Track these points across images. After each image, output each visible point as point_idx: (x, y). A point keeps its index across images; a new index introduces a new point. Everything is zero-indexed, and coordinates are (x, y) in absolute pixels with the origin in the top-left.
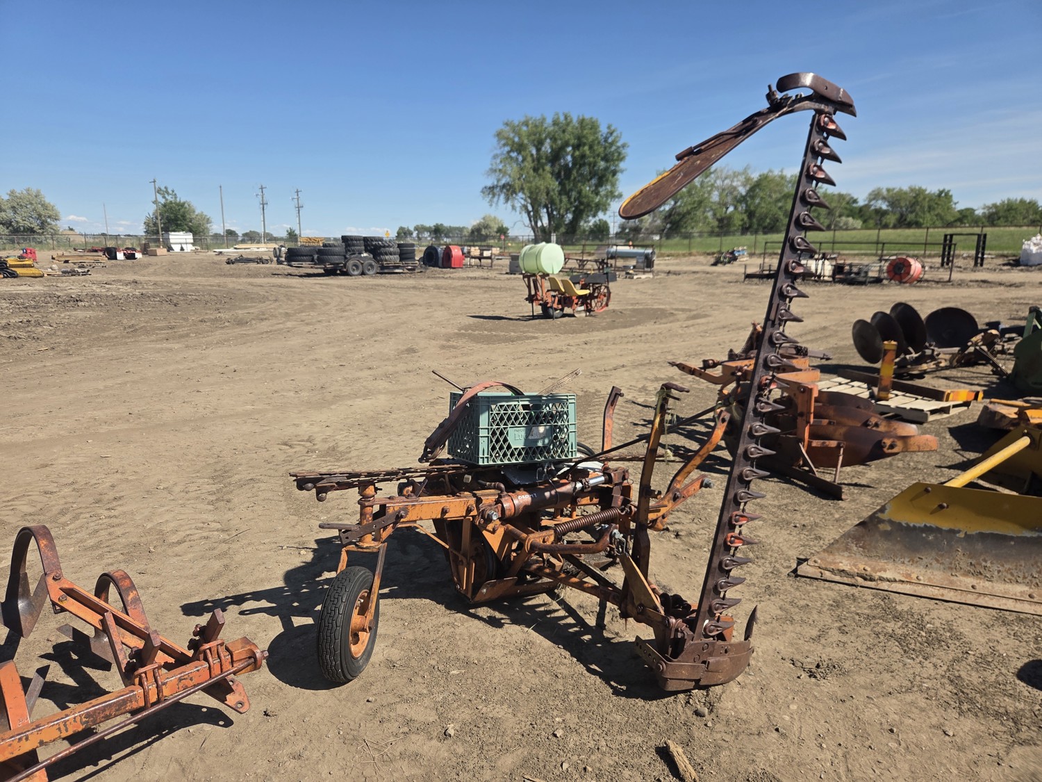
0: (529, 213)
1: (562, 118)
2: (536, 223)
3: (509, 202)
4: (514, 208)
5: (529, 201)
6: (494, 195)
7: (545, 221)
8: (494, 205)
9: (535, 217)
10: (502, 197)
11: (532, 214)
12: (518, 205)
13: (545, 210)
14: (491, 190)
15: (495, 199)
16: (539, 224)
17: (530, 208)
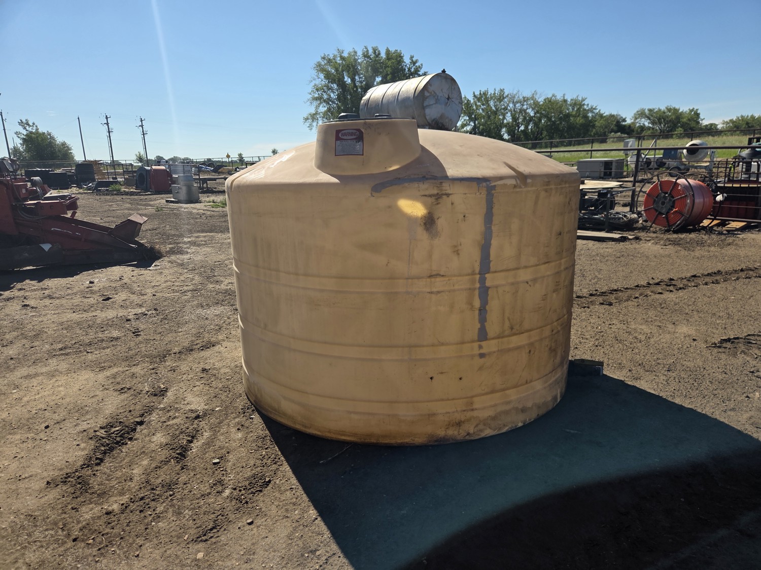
1: (371, 51)
14: (311, 117)
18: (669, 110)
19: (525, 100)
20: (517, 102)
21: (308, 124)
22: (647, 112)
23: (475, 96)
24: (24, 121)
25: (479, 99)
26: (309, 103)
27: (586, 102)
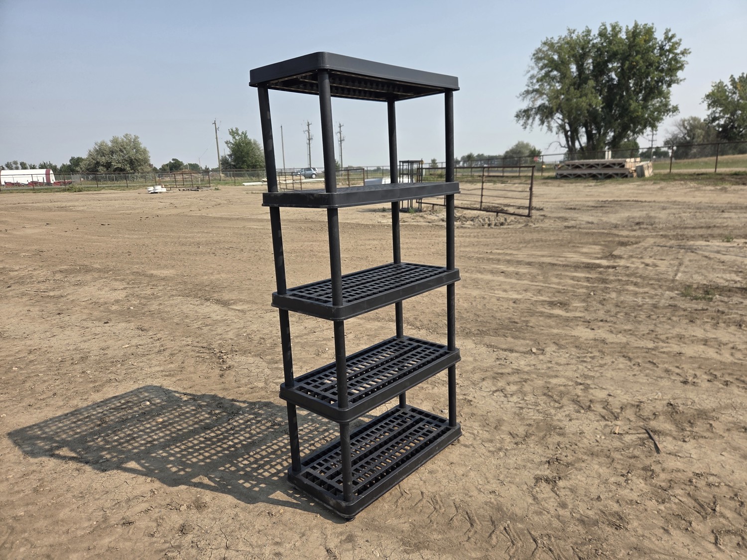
0: (566, 132)
1: (609, 29)
2: (573, 143)
3: (546, 124)
4: (550, 129)
5: (566, 121)
6: (528, 118)
7: (584, 140)
8: (528, 127)
9: (572, 137)
10: (538, 117)
11: (569, 133)
12: (554, 125)
13: (584, 129)
14: (526, 114)
15: (530, 121)
16: (577, 145)
17: (568, 128)
21: (522, 122)
24: (234, 130)
26: (521, 98)
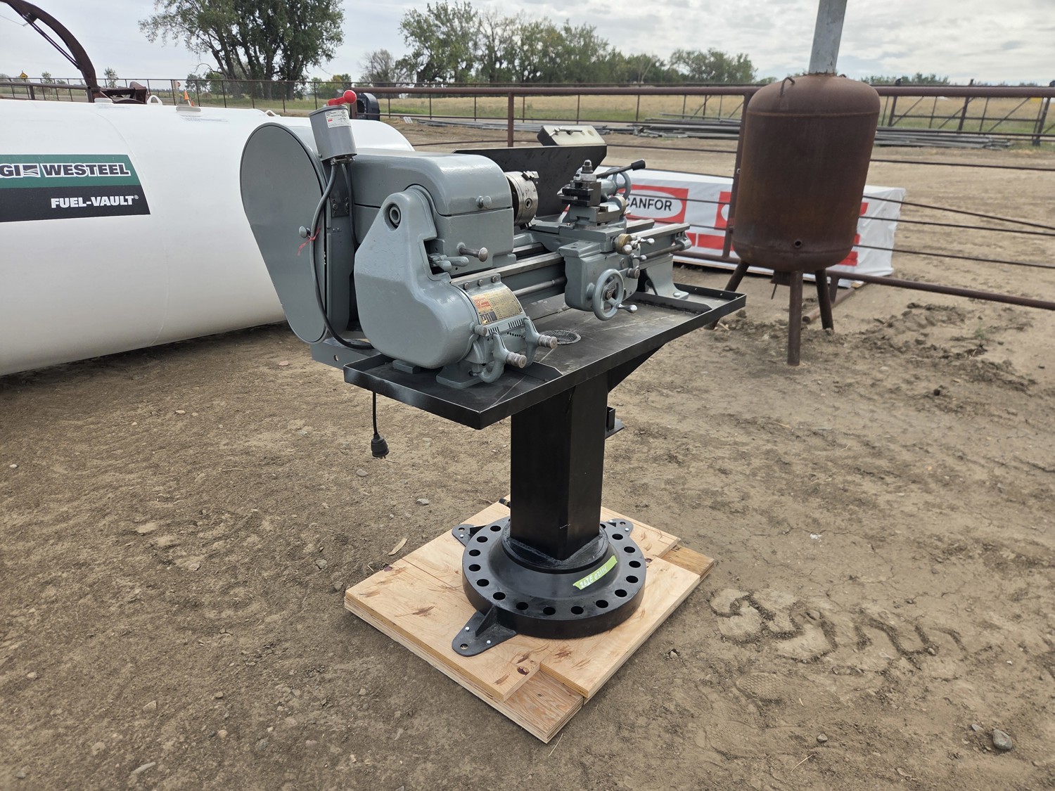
18: (713, 54)
19: (508, 22)
20: (497, 25)
22: (685, 55)
23: (430, 10)
25: (438, 17)
27: (595, 34)
